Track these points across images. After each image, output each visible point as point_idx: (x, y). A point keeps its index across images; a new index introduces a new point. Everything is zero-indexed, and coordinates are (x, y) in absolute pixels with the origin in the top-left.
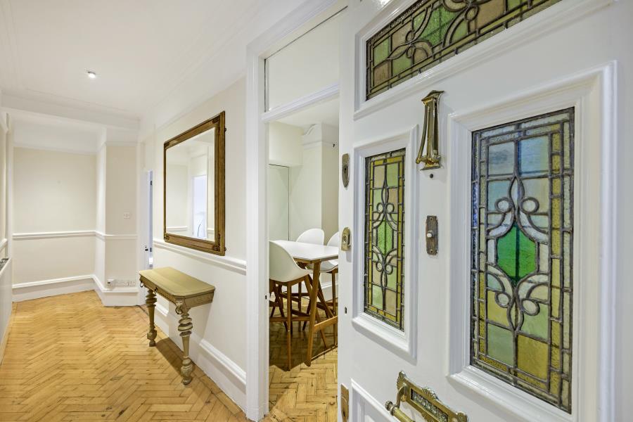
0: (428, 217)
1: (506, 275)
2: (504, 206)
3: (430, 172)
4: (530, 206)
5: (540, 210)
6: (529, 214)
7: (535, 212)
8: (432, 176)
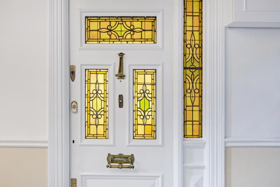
0: (120, 95)
1: (143, 111)
2: (142, 92)
3: (120, 80)
4: (147, 92)
5: (150, 93)
6: (147, 94)
7: (148, 93)
8: (121, 81)
